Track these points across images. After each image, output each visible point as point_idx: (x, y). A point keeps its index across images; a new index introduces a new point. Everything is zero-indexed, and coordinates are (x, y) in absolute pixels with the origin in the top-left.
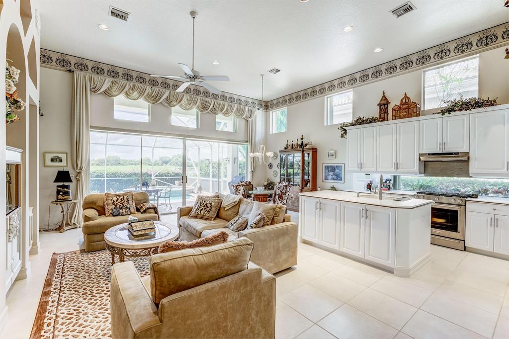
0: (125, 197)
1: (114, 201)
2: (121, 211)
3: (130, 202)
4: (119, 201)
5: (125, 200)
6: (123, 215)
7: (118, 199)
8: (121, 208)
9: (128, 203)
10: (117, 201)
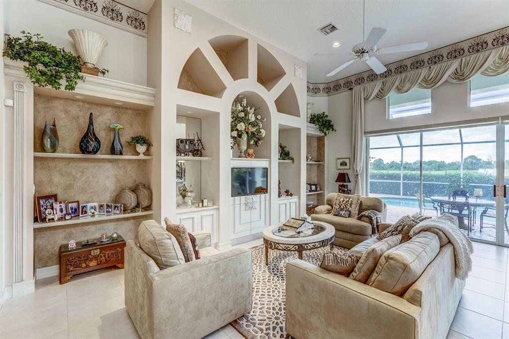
0: (351, 199)
1: (340, 202)
2: (341, 212)
3: (353, 206)
4: (344, 202)
5: (350, 202)
6: (341, 216)
7: (344, 200)
8: (342, 210)
9: (351, 206)
10: (342, 202)
